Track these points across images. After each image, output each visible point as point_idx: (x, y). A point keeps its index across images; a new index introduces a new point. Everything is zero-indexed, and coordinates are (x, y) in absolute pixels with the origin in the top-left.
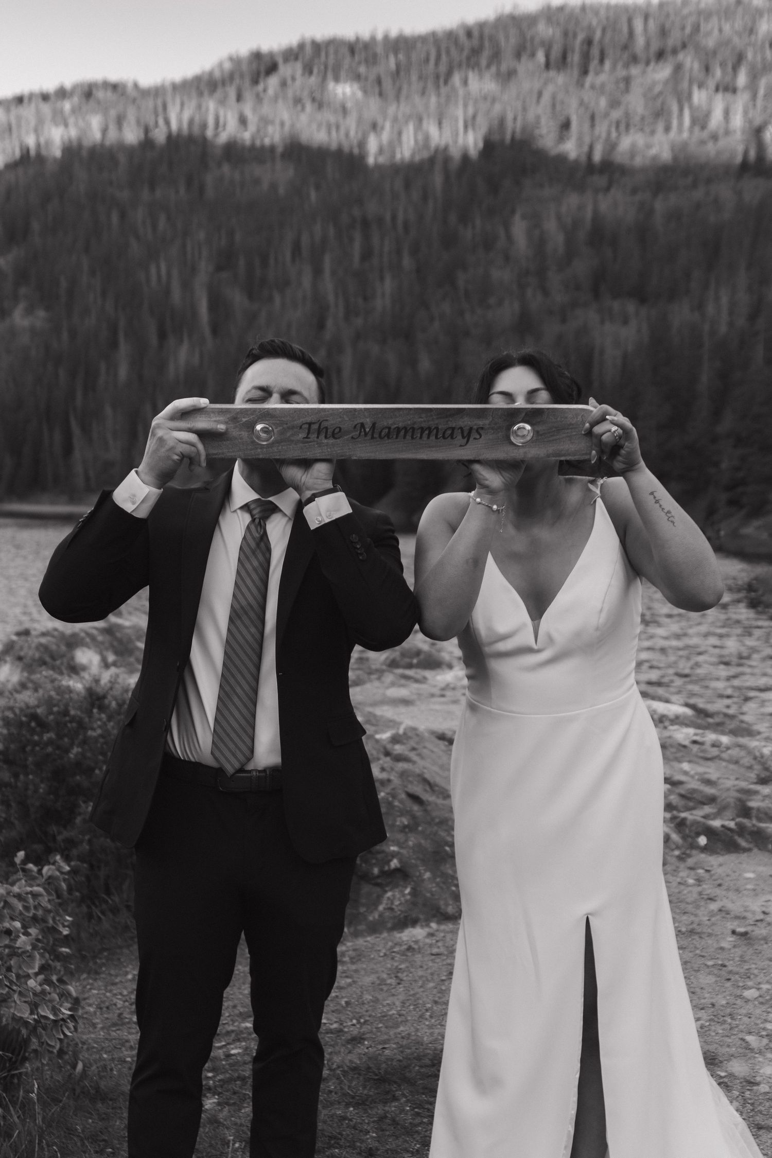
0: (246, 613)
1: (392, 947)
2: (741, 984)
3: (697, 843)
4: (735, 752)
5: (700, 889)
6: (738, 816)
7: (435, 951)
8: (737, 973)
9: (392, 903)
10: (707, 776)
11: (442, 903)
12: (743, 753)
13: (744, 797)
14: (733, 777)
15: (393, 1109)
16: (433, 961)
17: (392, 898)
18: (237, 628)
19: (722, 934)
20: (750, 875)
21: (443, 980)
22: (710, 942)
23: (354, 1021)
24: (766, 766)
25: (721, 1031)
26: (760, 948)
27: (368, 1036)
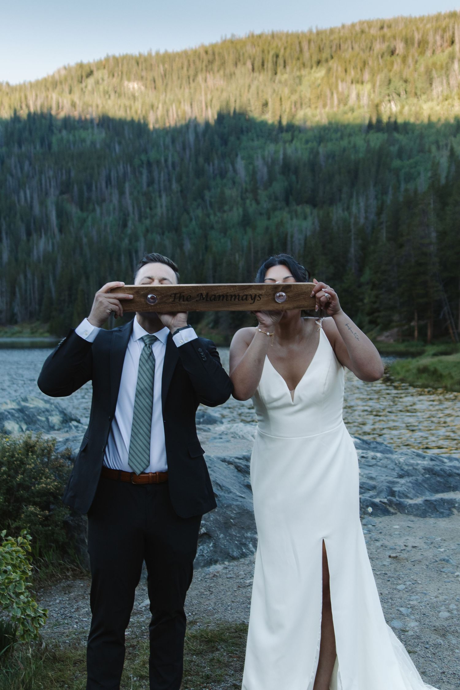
0: (144, 392)
1: (204, 576)
2: (395, 583)
3: (367, 511)
4: (385, 462)
5: (370, 535)
6: (388, 496)
7: (229, 576)
8: (393, 577)
9: (203, 552)
10: (370, 475)
11: (230, 550)
12: (389, 462)
13: (391, 485)
14: (384, 475)
15: (217, 655)
16: (228, 581)
17: (202, 549)
18: (140, 400)
19: (384, 558)
20: (397, 527)
21: (235, 591)
22: (377, 562)
23: (190, 614)
24: (402, 468)
25: (386, 607)
26: (404, 564)
27: (198, 620)
